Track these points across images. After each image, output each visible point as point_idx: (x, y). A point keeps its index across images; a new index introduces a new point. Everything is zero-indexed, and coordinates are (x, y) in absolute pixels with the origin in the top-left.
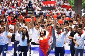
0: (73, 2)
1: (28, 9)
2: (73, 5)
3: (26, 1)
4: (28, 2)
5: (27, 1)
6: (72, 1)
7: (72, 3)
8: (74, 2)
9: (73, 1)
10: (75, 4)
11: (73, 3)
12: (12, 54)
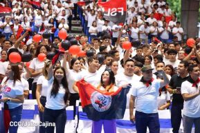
0: (178, 6)
1: (72, 21)
2: (178, 12)
3: (67, 2)
4: (72, 5)
5: (69, 2)
6: (175, 3)
7: (175, 7)
8: (180, 6)
9: (177, 4)
10: (182, 11)
11: (177, 9)
12: (35, 128)
